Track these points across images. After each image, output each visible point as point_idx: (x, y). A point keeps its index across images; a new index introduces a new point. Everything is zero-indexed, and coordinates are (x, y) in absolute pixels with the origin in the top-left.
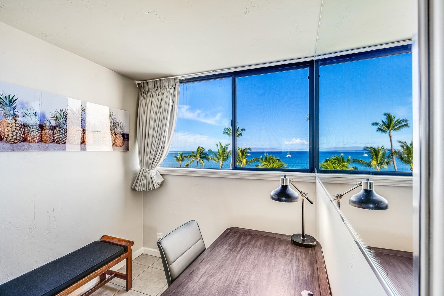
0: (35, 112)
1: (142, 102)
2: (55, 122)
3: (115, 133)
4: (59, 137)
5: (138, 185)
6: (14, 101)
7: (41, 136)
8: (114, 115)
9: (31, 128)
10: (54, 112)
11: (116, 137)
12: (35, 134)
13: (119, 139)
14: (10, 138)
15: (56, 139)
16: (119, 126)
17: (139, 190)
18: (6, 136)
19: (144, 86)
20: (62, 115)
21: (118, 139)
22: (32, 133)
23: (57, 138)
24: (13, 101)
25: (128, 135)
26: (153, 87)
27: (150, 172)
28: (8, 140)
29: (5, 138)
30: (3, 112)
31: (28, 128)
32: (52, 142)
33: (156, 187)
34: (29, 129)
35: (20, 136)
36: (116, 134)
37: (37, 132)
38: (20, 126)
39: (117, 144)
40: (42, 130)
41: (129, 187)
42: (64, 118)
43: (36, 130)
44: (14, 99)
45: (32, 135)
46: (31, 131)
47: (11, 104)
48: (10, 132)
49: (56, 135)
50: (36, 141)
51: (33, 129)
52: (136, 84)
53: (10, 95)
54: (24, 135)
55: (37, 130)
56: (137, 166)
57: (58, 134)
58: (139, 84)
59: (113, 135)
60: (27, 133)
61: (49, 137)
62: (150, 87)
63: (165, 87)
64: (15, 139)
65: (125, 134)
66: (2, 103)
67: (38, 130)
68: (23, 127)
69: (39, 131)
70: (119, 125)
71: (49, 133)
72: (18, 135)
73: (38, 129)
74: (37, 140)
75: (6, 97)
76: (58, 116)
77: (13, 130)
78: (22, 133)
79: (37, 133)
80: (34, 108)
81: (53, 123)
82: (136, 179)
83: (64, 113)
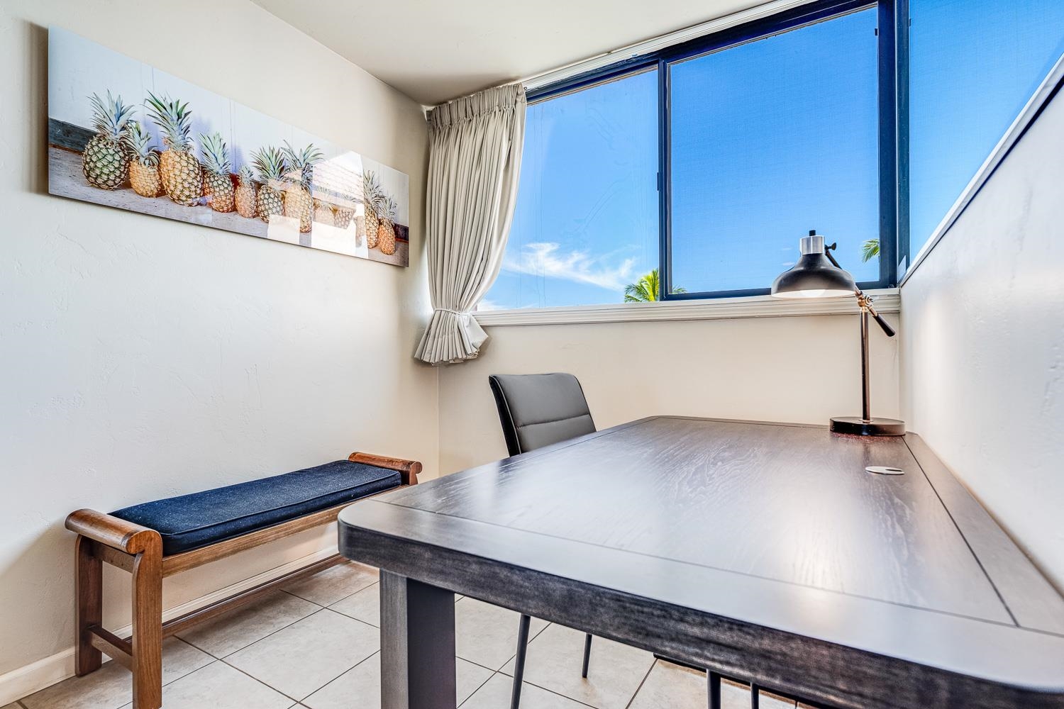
0: (222, 145)
1: (437, 154)
2: (260, 173)
3: (380, 220)
4: (267, 207)
5: (428, 348)
6: (186, 115)
7: (234, 200)
8: (376, 177)
9: (216, 178)
10: (258, 151)
11: (380, 229)
12: (222, 193)
13: (388, 235)
14: (179, 193)
15: (262, 211)
16: (388, 205)
17: (432, 361)
18: (172, 188)
19: (441, 117)
20: (273, 159)
21: (385, 235)
22: (217, 189)
23: (263, 209)
24: (183, 116)
25: (406, 229)
26: (462, 114)
27: (457, 316)
28: (175, 197)
29: (170, 192)
30: (167, 136)
31: (209, 177)
32: (254, 217)
33: (469, 351)
34: (212, 179)
35: (195, 191)
36: (380, 224)
37: (227, 188)
38: (197, 172)
39: (383, 245)
40: (235, 187)
41: (409, 355)
42: (276, 168)
43: (224, 184)
44: (186, 111)
45: (218, 193)
46: (215, 184)
47: (180, 120)
48: (179, 180)
49: (261, 202)
50: (225, 209)
51: (220, 182)
52: (423, 114)
53: (178, 102)
54: (204, 190)
55: (226, 186)
56: (426, 309)
57: (265, 202)
58: (429, 113)
59: (375, 225)
60: (209, 187)
61: (249, 203)
62: (455, 116)
63: (491, 111)
64: (187, 197)
65: (398, 226)
66: (165, 116)
67: (229, 185)
68: (200, 174)
69: (230, 188)
70: (388, 202)
71: (249, 195)
72: (193, 189)
73: (228, 182)
74: (227, 206)
75: (171, 105)
76: (266, 161)
77: (184, 176)
78: (200, 186)
79: (226, 191)
80: (221, 137)
81: (257, 176)
82: (425, 335)
83: (276, 157)
